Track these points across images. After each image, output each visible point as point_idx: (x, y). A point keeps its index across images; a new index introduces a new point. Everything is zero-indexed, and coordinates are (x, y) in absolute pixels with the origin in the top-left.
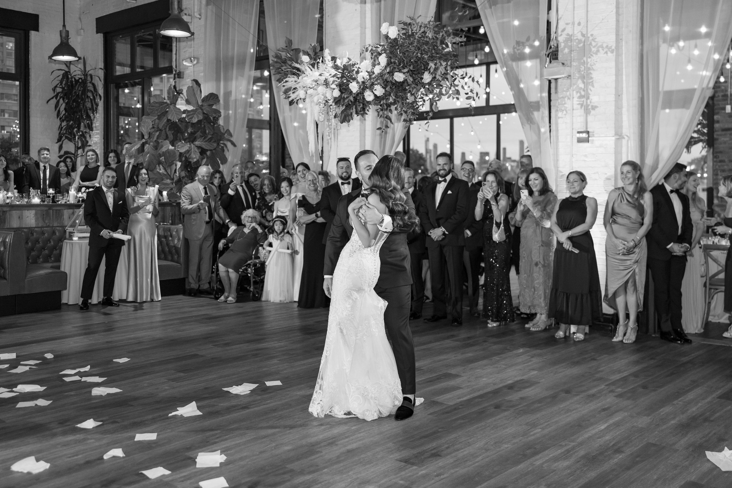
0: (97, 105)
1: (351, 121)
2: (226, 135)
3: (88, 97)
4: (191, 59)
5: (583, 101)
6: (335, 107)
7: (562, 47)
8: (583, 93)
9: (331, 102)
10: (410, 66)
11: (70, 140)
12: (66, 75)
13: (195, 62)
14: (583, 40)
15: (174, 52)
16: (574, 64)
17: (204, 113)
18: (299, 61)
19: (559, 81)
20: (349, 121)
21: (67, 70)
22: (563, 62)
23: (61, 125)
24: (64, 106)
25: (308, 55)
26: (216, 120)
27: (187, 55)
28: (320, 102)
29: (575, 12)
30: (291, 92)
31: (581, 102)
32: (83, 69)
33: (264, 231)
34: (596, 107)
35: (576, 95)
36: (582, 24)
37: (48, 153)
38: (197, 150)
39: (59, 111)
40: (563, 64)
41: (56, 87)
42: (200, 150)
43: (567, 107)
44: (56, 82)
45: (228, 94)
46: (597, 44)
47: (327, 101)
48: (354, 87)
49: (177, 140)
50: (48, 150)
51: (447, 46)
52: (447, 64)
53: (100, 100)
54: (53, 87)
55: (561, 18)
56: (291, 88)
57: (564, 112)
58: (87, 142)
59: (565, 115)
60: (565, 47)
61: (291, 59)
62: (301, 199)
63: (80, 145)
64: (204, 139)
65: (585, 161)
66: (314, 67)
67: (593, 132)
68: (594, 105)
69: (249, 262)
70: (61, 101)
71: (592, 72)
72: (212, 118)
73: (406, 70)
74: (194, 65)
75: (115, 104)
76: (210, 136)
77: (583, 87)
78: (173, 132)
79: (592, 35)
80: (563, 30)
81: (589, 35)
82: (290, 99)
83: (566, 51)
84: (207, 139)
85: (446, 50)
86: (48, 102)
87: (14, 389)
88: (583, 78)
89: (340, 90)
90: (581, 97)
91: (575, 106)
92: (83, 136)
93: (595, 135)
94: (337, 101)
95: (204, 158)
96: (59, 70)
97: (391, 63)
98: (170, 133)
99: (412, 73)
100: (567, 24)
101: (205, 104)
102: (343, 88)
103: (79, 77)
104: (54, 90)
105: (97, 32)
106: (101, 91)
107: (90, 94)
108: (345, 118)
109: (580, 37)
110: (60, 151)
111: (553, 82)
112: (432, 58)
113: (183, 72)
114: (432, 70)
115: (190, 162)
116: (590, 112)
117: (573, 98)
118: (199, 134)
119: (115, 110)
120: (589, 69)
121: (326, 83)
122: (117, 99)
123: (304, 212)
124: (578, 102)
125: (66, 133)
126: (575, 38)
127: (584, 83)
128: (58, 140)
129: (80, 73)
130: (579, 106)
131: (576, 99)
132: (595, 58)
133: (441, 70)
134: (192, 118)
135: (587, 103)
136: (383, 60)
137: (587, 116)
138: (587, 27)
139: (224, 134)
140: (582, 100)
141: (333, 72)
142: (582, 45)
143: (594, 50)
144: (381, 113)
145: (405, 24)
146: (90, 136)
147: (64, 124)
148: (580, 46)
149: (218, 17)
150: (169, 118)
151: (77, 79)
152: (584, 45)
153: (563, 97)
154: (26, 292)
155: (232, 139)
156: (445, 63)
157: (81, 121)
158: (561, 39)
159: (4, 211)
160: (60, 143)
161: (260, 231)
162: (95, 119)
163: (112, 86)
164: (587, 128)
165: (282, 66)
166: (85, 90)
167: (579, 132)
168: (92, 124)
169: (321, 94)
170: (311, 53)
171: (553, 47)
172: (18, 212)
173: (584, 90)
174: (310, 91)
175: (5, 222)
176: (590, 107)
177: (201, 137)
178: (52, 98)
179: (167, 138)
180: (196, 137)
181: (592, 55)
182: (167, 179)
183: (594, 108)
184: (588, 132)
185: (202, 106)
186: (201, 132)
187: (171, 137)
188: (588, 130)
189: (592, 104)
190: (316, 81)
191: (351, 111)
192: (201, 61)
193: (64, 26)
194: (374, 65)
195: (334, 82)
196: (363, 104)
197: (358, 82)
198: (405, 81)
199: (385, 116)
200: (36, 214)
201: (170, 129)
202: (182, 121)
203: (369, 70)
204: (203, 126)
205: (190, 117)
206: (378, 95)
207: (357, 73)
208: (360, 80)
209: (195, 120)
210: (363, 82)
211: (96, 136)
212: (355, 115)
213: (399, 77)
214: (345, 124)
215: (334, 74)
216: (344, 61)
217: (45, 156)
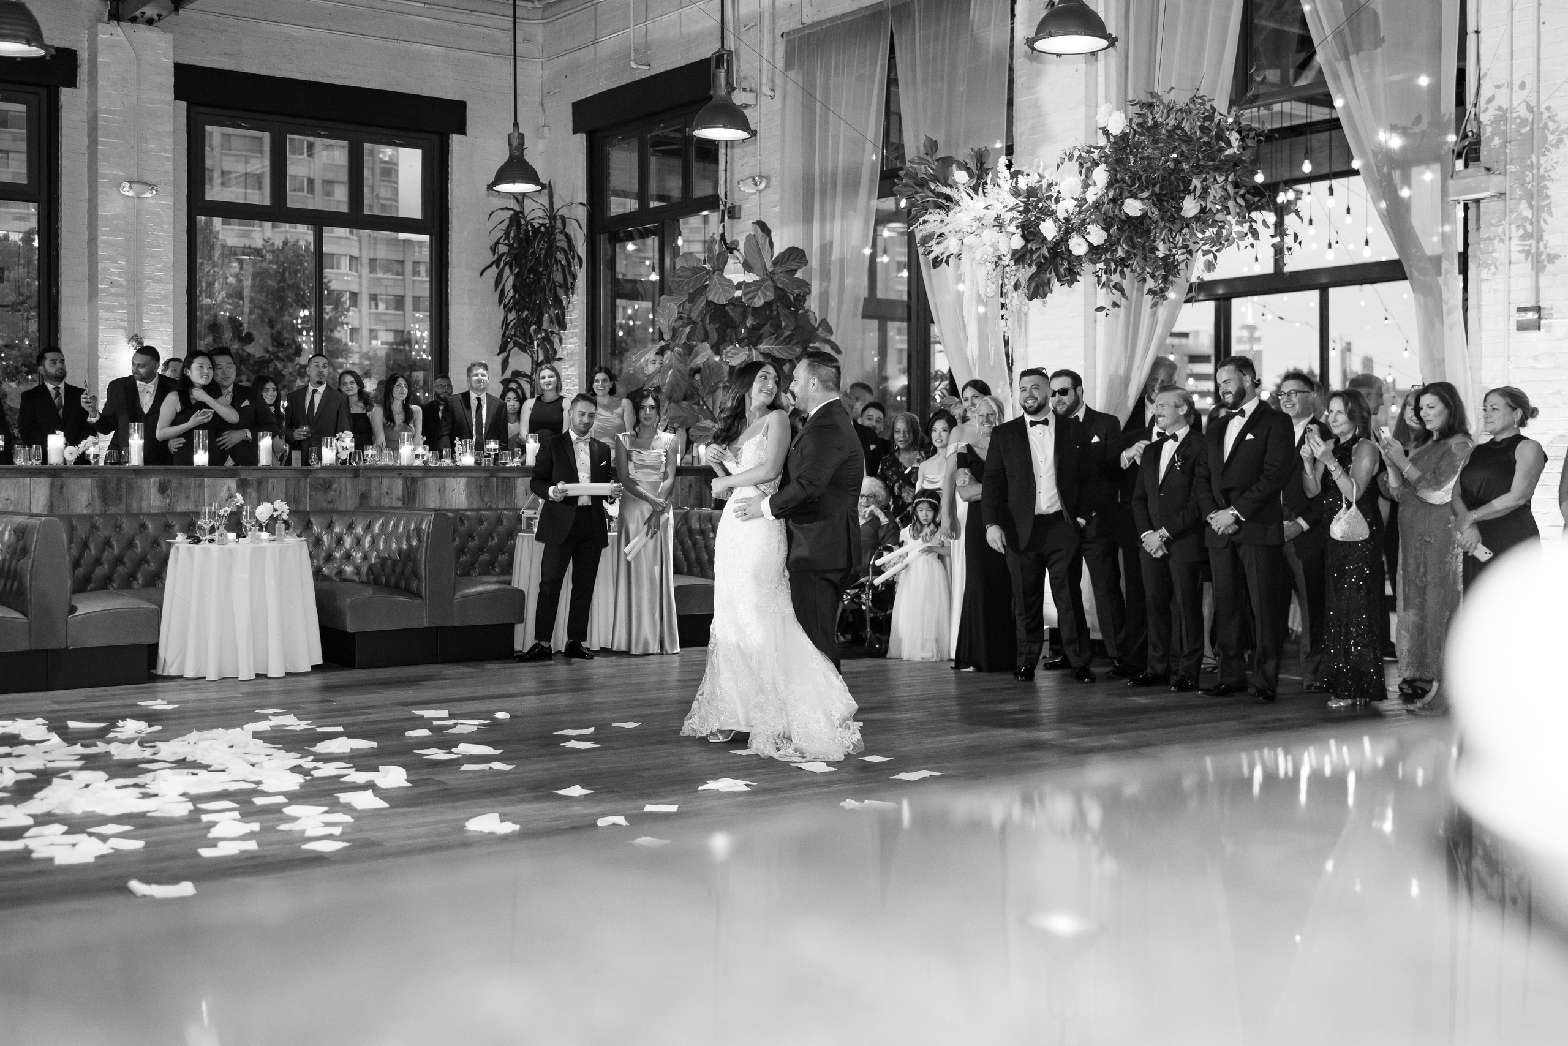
0: (574, 277)
1: (1049, 295)
2: (821, 329)
3: (557, 261)
4: (753, 179)
5: (1530, 245)
6: (1014, 268)
7: (1489, 134)
8: (1529, 229)
9: (1007, 260)
10: (1154, 185)
11: (523, 349)
12: (517, 218)
13: (763, 186)
14: (1530, 119)
15: (721, 166)
16: (1512, 168)
17: (777, 288)
18: (950, 182)
19: (1483, 204)
20: (1045, 296)
21: (518, 209)
22: (1488, 166)
23: (506, 318)
24: (512, 280)
25: (968, 169)
26: (801, 302)
27: (747, 173)
28: (986, 260)
29: (1514, 62)
30: (933, 242)
31: (1527, 248)
32: (547, 207)
34: (1557, 256)
35: (1516, 234)
36: (1528, 86)
37: (485, 372)
39: (503, 291)
40: (1488, 169)
41: (497, 243)
43: (1497, 259)
44: (498, 234)
45: (826, 248)
46: (1558, 127)
47: (1000, 259)
48: (1049, 229)
49: (724, 341)
50: (485, 367)
51: (1230, 144)
53: (580, 267)
54: (492, 243)
55: (1486, 74)
56: (934, 233)
57: (1493, 269)
58: (556, 352)
59: (1494, 274)
60: (1493, 134)
61: (935, 179)
62: (965, 451)
64: (776, 338)
66: (976, 191)
67: (1551, 309)
68: (1552, 252)
69: (862, 580)
70: (507, 270)
71: (1548, 183)
72: (792, 298)
73: (1145, 194)
74: (760, 191)
75: (609, 273)
76: (788, 333)
77: (1530, 217)
78: (717, 325)
79: (1548, 108)
80: (1491, 100)
81: (1542, 109)
82: (932, 256)
83: (1497, 141)
84: (782, 338)
85: (1227, 153)
86: (481, 274)
88: (1529, 196)
89: (1024, 236)
90: (1526, 236)
91: (1515, 256)
92: (547, 339)
93: (1555, 315)
94: (1019, 257)
96: (502, 209)
97: (1117, 181)
98: (712, 329)
99: (1158, 199)
100: (1498, 87)
101: (779, 269)
102: (1030, 231)
103: (541, 221)
104: (493, 249)
105: (575, 131)
106: (581, 249)
107: (560, 256)
108: (1037, 290)
109: (1523, 112)
111: (1471, 206)
112: (1197, 169)
113: (740, 206)
114: (1198, 193)
116: (1545, 267)
117: (1510, 239)
118: (767, 329)
119: (610, 287)
120: (1542, 178)
121: (999, 224)
122: (612, 264)
123: (970, 479)
124: (1521, 248)
125: (515, 335)
126: (1514, 115)
127: (1531, 207)
128: (501, 347)
129: (541, 213)
130: (1523, 256)
131: (1515, 241)
132: (1554, 154)
133: (1216, 191)
134: (753, 298)
135: (1538, 248)
136: (1101, 176)
137: (1537, 277)
138: (1538, 92)
139: (817, 329)
140: (1529, 242)
141: (1012, 201)
142: (1528, 128)
143: (1552, 138)
144: (1104, 278)
146: (561, 340)
147: (512, 316)
148: (1523, 131)
149: (809, 94)
150: (710, 298)
151: (537, 225)
152: (1532, 129)
153: (1489, 238)
154: (456, 624)
155: (832, 338)
156: (1224, 178)
157: (545, 309)
158: (1486, 117)
159: (413, 479)
160: (505, 354)
161: (884, 520)
162: (570, 306)
163: (603, 238)
164: (1537, 300)
165: (917, 193)
166: (551, 248)
167: (1519, 310)
168: (564, 316)
169: (989, 244)
170: (972, 165)
171: (1470, 134)
172: (438, 479)
173: (1532, 224)
174: (969, 240)
175: (415, 499)
176: (1544, 257)
177: (772, 334)
178: (490, 266)
179: (705, 338)
180: (761, 334)
181: (1548, 150)
182: (705, 418)
183: (1552, 258)
184: (1538, 309)
185: (773, 273)
186: (772, 326)
187: (713, 336)
188: (1540, 304)
189: (1548, 251)
190: (979, 220)
191: (1048, 276)
192: (774, 182)
193: (516, 125)
194: (1086, 186)
195: (1012, 220)
196: (1069, 262)
197: (1057, 220)
198: (1145, 215)
199: (1112, 284)
200: (468, 485)
201: (711, 322)
202: (735, 305)
203: (1077, 196)
204: (775, 313)
205: (750, 296)
206: (1095, 245)
207: (1057, 201)
208: (1061, 215)
209: (759, 302)
210: (1067, 220)
211: (572, 340)
212: (1056, 285)
213: (1133, 207)
214: (1036, 302)
215: (1012, 205)
216: (1033, 180)
217: (480, 377)
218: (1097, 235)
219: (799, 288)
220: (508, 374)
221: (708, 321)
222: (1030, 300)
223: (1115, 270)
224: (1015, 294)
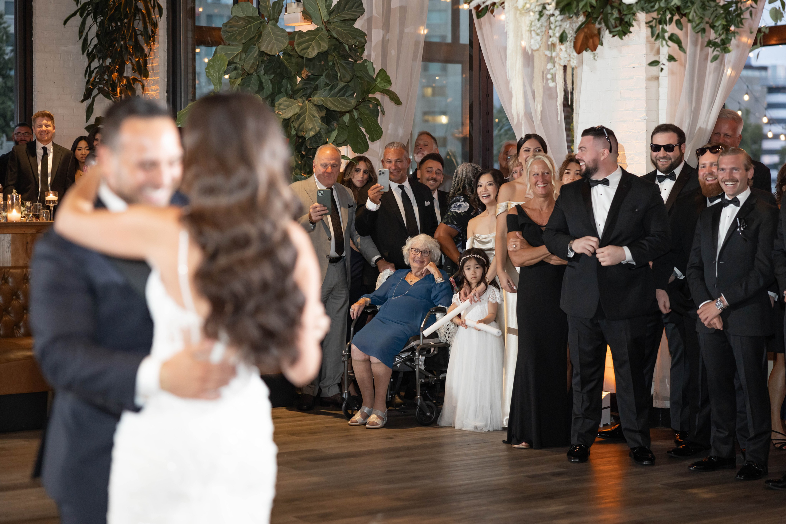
0: (155, 25)
1: (599, 47)
2: (379, 80)
6: (559, 18)
9: (551, 9)
11: (107, 95)
17: (332, 37)
20: (594, 49)
23: (89, 66)
24: (95, 28)
26: (356, 51)
28: (529, 10)
33: (446, 280)
37: (49, 123)
38: (316, 114)
39: (85, 40)
42: (323, 114)
47: (544, 8)
49: (280, 92)
50: (50, 117)
53: (161, 16)
62: (515, 213)
64: (331, 90)
69: (413, 344)
70: (90, 20)
75: (190, 22)
76: (342, 84)
78: (272, 76)
84: (336, 90)
86: (65, 23)
92: (130, 87)
94: (564, 6)
95: (334, 130)
98: (266, 79)
101: (335, 19)
107: (141, 5)
108: (587, 42)
110: (88, 117)
115: (303, 138)
118: (323, 79)
119: (190, 34)
123: (521, 242)
125: (99, 83)
128: (85, 95)
134: (307, 48)
139: (375, 80)
144: (658, 29)
146: (143, 87)
147: (95, 64)
150: (263, 49)
155: (393, 88)
157: (126, 57)
160: (90, 101)
161: (438, 279)
162: (152, 53)
168: (146, 64)
177: (327, 85)
178: (74, 14)
179: (261, 89)
180: (317, 85)
185: (328, 22)
186: (327, 76)
187: (268, 87)
191: (597, 26)
196: (619, 11)
199: (667, 35)
200: (13, 242)
201: (266, 73)
202: (290, 55)
204: (331, 63)
205: (304, 46)
209: (313, 53)
211: (153, 87)
212: (606, 36)
214: (587, 54)
217: (44, 128)
219: (355, 38)
220: (92, 121)
221: (262, 72)
222: (579, 52)
223: (671, 20)
224: (563, 47)
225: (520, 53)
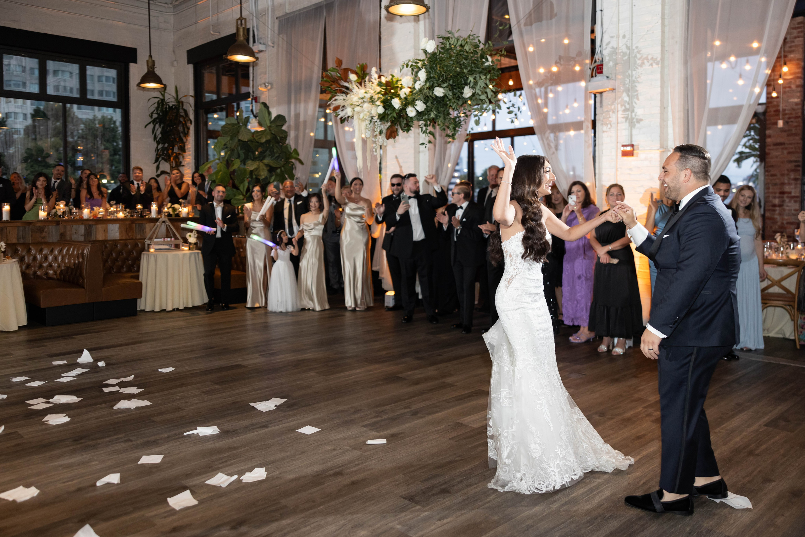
0: (189, 129)
1: (397, 137)
2: (294, 153)
3: (181, 122)
4: (265, 84)
5: (628, 114)
6: (379, 123)
7: (607, 60)
8: (627, 106)
9: (376, 119)
10: (449, 80)
11: (166, 161)
12: (162, 102)
13: (269, 87)
14: (628, 52)
15: (251, 78)
16: (620, 77)
17: (272, 133)
18: (348, 80)
19: (604, 94)
20: (394, 138)
21: (161, 97)
22: (607, 75)
23: (157, 147)
24: (160, 130)
25: (356, 73)
26: (283, 140)
27: (263, 81)
28: (366, 119)
29: (620, 25)
30: (340, 110)
31: (626, 116)
32: (175, 97)
34: (641, 120)
35: (621, 109)
36: (627, 37)
37: (140, 172)
38: (265, 168)
39: (155, 135)
40: (608, 77)
41: (152, 113)
42: (268, 168)
43: (611, 121)
44: (152, 109)
45: (297, 116)
46: (642, 56)
47: (372, 119)
48: (396, 103)
49: (248, 158)
50: (141, 169)
51: (487, 60)
52: (486, 78)
53: (191, 123)
54: (150, 113)
55: (606, 31)
56: (339, 106)
57: (609, 126)
58: (181, 162)
59: (610, 128)
60: (610, 60)
61: (341, 79)
63: (174, 165)
64: (272, 157)
65: (630, 174)
66: (361, 85)
67: (638, 145)
68: (639, 118)
70: (157, 126)
71: (637, 84)
72: (279, 138)
73: (445, 85)
74: (269, 90)
75: (205, 128)
76: (277, 155)
77: (628, 100)
78: (244, 151)
79: (637, 47)
80: (608, 44)
81: (634, 48)
82: (339, 117)
83: (611, 64)
84: (274, 157)
85: (486, 64)
86: (146, 127)
87: (51, 400)
88: (628, 91)
89: (384, 107)
90: (626, 110)
91: (620, 120)
92: (177, 157)
93: (640, 149)
94: (382, 117)
95: (272, 176)
96: (155, 98)
97: (431, 78)
98: (242, 152)
99: (451, 88)
100: (612, 37)
101: (273, 125)
102: (387, 104)
103: (174, 104)
104: (151, 116)
105: (189, 63)
106: (192, 116)
107: (182, 119)
108: (391, 134)
109: (624, 49)
110: (157, 171)
111: (598, 95)
112: (471, 72)
113: (259, 97)
114: (472, 84)
115: (259, 179)
116: (635, 125)
117: (618, 111)
118: (268, 153)
119: (205, 133)
120: (634, 82)
121: (372, 101)
122: (206, 124)
124: (623, 116)
125: (162, 155)
126: (620, 51)
127: (629, 96)
128: (155, 161)
129: (173, 100)
130: (624, 120)
131: (620, 113)
132: (640, 70)
133: (481, 83)
134: (260, 138)
135: (631, 116)
136: (422, 75)
137: (631, 130)
138: (632, 39)
139: (292, 153)
140: (627, 113)
141: (378, 89)
142: (626, 57)
143: (639, 62)
144: (424, 128)
145: (444, 38)
146: (183, 157)
147: (160, 146)
148: (624, 59)
149: (289, 44)
150: (240, 138)
151: (171, 105)
152: (629, 58)
153: (607, 111)
154: (103, 300)
155: (300, 157)
156: (485, 77)
157: (175, 143)
158: (605, 52)
159: (90, 225)
160: (157, 163)
162: (187, 141)
163: (201, 112)
164: (631, 141)
165: (332, 85)
166: (178, 114)
167: (623, 146)
168: (184, 146)
169: (367, 110)
170: (359, 72)
171: (598, 61)
172: (103, 225)
173: (629, 104)
174: (357, 109)
175: (91, 235)
176: (635, 120)
177: (269, 155)
178: (150, 123)
179: (239, 157)
180: (265, 155)
181: (637, 68)
182: (240, 195)
183: (639, 121)
184: (632, 146)
185: (270, 127)
186: (270, 151)
187: (243, 156)
188: (633, 143)
189: (637, 117)
190: (362, 98)
191: (396, 127)
192: (274, 86)
193: (150, 56)
194: (415, 82)
195: (379, 98)
196: (407, 120)
197: (400, 99)
198: (445, 96)
199: (428, 131)
201: (241, 149)
202: (252, 141)
203: (410, 86)
204: (271, 145)
205: (258, 137)
206: (420, 111)
207: (401, 89)
208: (403, 96)
209: (263, 140)
210: (406, 98)
211: (188, 157)
212: (400, 132)
213: (439, 92)
214: (391, 140)
215: (378, 91)
216: (389, 78)
217: (137, 174)
218: (420, 106)
219: (282, 134)
220: (159, 172)
221: (239, 149)
222: (388, 139)
223: (430, 125)
224: (380, 137)
225: (361, 139)
